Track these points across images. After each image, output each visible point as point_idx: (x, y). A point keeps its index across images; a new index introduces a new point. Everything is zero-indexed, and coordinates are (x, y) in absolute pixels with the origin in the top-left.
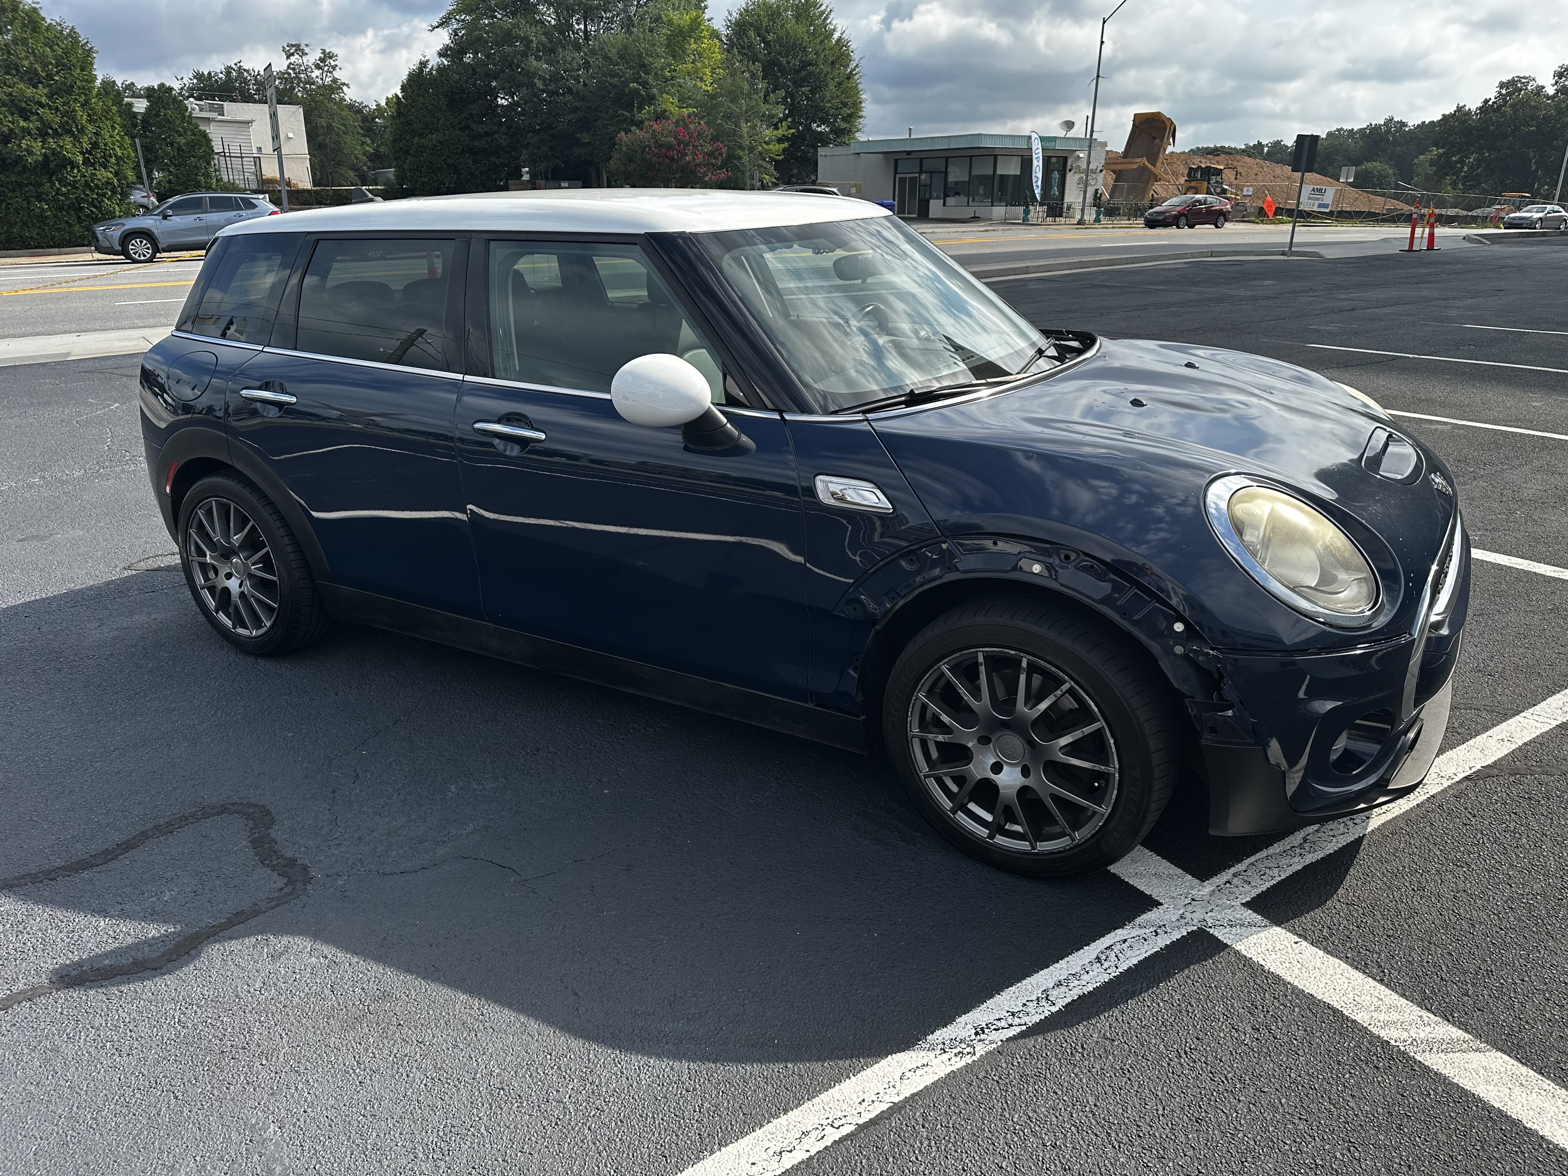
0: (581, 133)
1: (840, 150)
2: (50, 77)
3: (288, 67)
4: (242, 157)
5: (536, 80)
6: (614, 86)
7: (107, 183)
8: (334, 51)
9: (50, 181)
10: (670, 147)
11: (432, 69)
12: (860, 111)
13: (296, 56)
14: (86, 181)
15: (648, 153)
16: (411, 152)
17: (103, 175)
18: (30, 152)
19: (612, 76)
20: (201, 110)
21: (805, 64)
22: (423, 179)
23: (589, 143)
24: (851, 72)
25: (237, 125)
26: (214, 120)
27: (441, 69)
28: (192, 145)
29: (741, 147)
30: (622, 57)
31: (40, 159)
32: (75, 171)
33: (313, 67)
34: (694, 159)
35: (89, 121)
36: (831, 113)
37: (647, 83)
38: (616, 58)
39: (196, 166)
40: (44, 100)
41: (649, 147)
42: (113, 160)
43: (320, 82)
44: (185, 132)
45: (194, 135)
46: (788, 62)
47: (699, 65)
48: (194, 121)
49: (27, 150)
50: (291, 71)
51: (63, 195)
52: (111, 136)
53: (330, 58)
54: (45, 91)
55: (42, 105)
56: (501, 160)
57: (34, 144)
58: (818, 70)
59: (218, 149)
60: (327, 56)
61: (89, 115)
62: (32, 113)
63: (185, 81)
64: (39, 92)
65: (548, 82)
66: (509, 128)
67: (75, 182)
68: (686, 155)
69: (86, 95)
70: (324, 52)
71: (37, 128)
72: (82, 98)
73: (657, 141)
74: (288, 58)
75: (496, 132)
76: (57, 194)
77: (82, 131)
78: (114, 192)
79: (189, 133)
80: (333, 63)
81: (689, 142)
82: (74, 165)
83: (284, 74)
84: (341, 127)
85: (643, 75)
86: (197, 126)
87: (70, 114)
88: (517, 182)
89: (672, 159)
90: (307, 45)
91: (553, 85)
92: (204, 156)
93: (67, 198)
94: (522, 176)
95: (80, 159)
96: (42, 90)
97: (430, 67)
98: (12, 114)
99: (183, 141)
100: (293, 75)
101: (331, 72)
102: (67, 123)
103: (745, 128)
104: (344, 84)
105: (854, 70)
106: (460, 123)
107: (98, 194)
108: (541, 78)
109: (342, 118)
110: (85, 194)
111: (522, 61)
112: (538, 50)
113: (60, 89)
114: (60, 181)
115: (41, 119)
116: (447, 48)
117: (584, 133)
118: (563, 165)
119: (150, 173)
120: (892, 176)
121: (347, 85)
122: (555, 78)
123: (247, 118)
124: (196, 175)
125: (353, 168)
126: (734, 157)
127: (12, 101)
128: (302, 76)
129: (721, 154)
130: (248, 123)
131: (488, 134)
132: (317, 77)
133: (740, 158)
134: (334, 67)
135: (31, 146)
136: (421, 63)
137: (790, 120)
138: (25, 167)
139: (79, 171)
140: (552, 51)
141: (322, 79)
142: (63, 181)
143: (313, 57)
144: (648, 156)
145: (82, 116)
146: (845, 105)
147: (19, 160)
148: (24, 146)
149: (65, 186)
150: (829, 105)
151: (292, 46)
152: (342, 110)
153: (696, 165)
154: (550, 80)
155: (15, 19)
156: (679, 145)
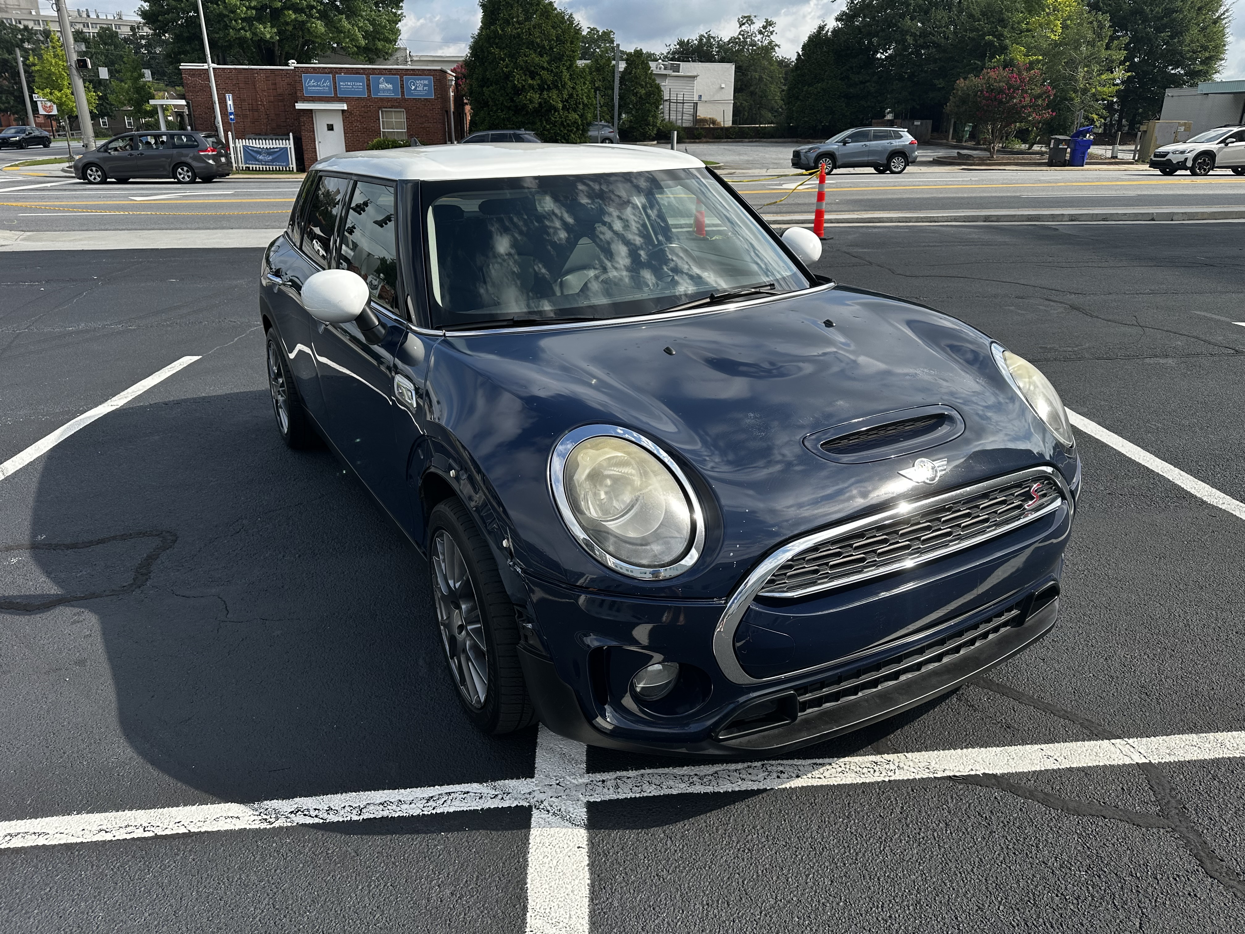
0: (938, 80)
1: (1192, 91)
2: (551, 48)
3: (740, 34)
4: (683, 103)
5: (908, 37)
6: (972, 39)
7: (575, 122)
8: (774, 20)
9: (541, 121)
10: (1001, 91)
11: (828, 31)
12: (1224, 53)
13: (747, 25)
14: (562, 121)
15: (979, 97)
16: (800, 97)
17: (574, 116)
18: (531, 101)
19: (972, 31)
20: (665, 69)
21: (1169, 12)
22: (806, 119)
23: (943, 87)
24: (1219, 17)
25: (688, 79)
26: (669, 76)
27: (835, 31)
28: (649, 94)
29: (1075, 91)
30: (983, 14)
31: (537, 106)
32: (556, 114)
33: (757, 33)
34: (1021, 101)
35: (570, 79)
36: (1188, 56)
37: (1002, 35)
38: (978, 15)
39: (648, 110)
40: (545, 65)
41: (982, 91)
42: (581, 106)
43: (760, 44)
44: (646, 85)
45: (651, 87)
46: (1152, 11)
47: (1052, 18)
48: (653, 77)
49: (530, 100)
50: (741, 37)
51: (548, 130)
52: (582, 90)
53: (770, 25)
54: (547, 59)
55: (543, 68)
56: (869, 103)
57: (534, 96)
58: (1181, 16)
59: (666, 97)
60: (769, 23)
61: (571, 75)
62: (537, 74)
63: (671, 47)
64: (543, 60)
65: (918, 38)
66: (880, 78)
67: (555, 122)
68: (1015, 98)
69: (571, 61)
70: (767, 21)
71: (538, 85)
72: (568, 64)
73: (989, 86)
74: (740, 26)
75: (868, 81)
76: (544, 130)
77: (564, 86)
78: (578, 129)
79: (649, 86)
80: (771, 29)
81: (1020, 86)
82: (556, 110)
83: (735, 39)
84: (768, 78)
85: (999, 28)
86: (654, 80)
87: (559, 75)
88: (880, 121)
89: (1001, 102)
90: (755, 16)
91: (922, 40)
92: (655, 103)
93: (549, 133)
94: (885, 116)
95: (560, 105)
96: (546, 58)
97: (826, 29)
98: (525, 75)
99: (643, 91)
100: (742, 39)
101: (769, 36)
102: (556, 80)
103: (1081, 72)
104: (776, 45)
105: (1224, 14)
106: (841, 74)
107: (568, 130)
108: (913, 35)
109: (771, 72)
110: (560, 130)
111: (899, 21)
112: (914, 11)
113: (556, 57)
114: (547, 121)
115: (541, 78)
116: (844, 13)
117: (941, 80)
118: (918, 107)
119: (620, 115)
120: (1239, 115)
121: (779, 46)
122: (924, 34)
123: (694, 73)
124: (648, 116)
125: (772, 110)
126: (1066, 99)
127: (527, 67)
128: (748, 40)
129: (1049, 96)
130: (694, 77)
131: (862, 83)
132: (758, 40)
133: (1072, 99)
134: (772, 33)
135: (533, 97)
136: (820, 27)
137: (1127, 64)
138: (527, 111)
139: (559, 114)
140: (926, 12)
141: (762, 42)
142: (548, 121)
143: (759, 24)
144: (979, 99)
145: (566, 75)
146: (1205, 48)
147: (525, 106)
148: (528, 97)
149: (549, 124)
150: (1187, 48)
151: (745, 17)
152: (772, 65)
153: (1023, 107)
154: (920, 36)
155: (537, 10)
156: (1009, 89)
